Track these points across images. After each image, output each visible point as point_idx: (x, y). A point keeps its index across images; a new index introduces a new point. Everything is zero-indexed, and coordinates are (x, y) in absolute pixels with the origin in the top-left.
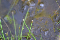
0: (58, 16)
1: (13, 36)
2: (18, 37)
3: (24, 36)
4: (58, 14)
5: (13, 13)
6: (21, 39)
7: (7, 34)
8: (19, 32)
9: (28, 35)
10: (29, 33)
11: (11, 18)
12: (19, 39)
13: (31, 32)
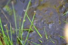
0: (64, 6)
1: (13, 29)
2: (18, 30)
3: (25, 29)
4: (64, 4)
5: (12, 2)
6: (22, 32)
7: (6, 26)
8: (20, 24)
9: (30, 28)
10: (31, 25)
11: (10, 9)
12: (19, 32)
13: (33, 24)
